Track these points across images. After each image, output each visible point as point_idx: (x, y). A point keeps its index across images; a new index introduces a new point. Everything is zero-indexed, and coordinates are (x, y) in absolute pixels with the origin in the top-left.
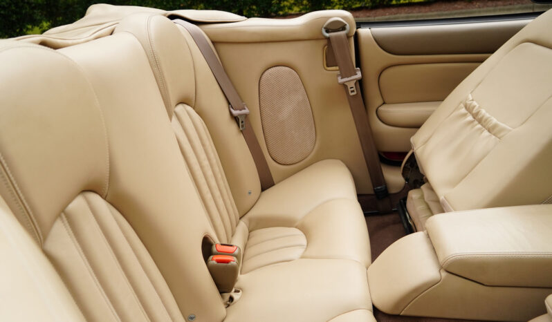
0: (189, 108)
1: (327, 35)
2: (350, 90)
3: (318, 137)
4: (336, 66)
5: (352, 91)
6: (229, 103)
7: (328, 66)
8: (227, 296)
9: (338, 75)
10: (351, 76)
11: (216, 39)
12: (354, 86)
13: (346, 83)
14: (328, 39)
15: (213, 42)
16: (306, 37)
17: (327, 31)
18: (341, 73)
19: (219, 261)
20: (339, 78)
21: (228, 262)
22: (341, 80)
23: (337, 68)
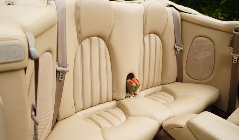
0: (157, 37)
1: (234, 32)
2: (234, 60)
3: (213, 75)
4: (233, 47)
5: (235, 61)
6: (176, 43)
7: (230, 46)
8: (128, 95)
9: (232, 52)
10: (237, 54)
11: (183, 18)
12: (237, 59)
13: (234, 57)
14: (234, 34)
15: (182, 19)
16: (224, 30)
17: (235, 31)
18: (234, 51)
19: (130, 82)
20: (232, 53)
21: (132, 83)
22: (232, 54)
23: (232, 48)
